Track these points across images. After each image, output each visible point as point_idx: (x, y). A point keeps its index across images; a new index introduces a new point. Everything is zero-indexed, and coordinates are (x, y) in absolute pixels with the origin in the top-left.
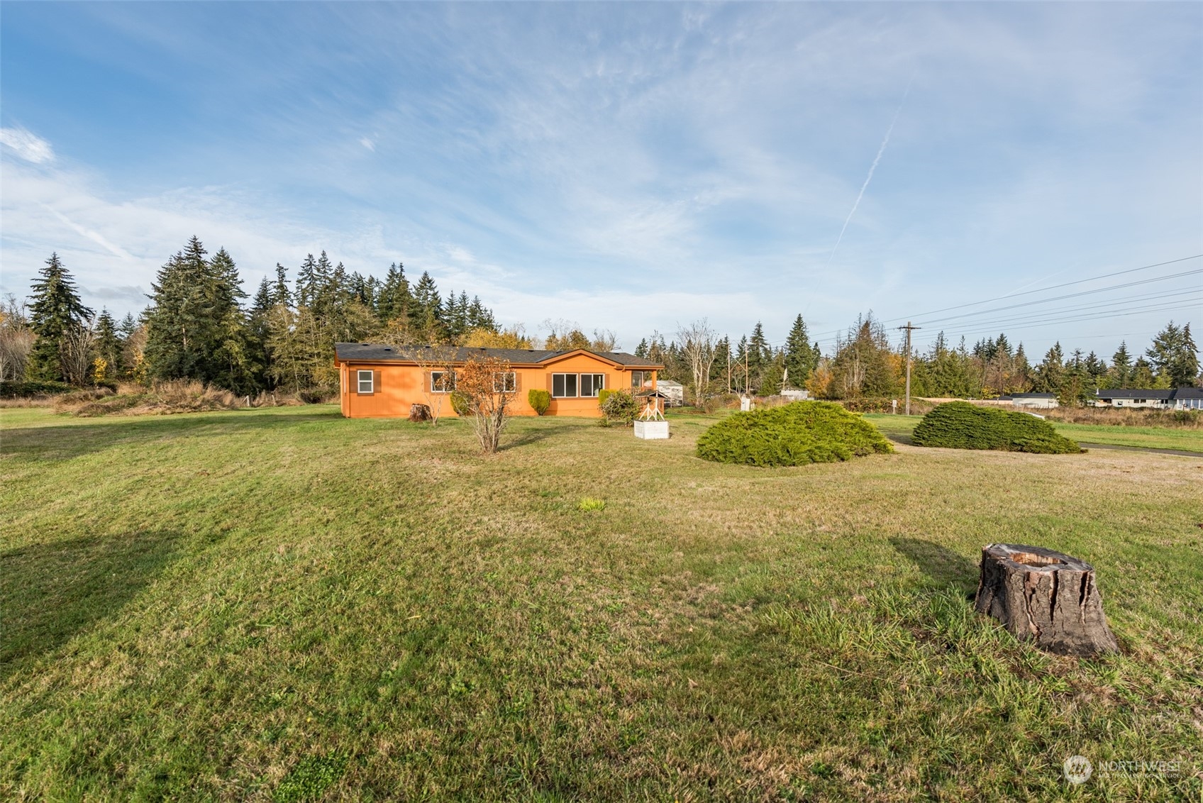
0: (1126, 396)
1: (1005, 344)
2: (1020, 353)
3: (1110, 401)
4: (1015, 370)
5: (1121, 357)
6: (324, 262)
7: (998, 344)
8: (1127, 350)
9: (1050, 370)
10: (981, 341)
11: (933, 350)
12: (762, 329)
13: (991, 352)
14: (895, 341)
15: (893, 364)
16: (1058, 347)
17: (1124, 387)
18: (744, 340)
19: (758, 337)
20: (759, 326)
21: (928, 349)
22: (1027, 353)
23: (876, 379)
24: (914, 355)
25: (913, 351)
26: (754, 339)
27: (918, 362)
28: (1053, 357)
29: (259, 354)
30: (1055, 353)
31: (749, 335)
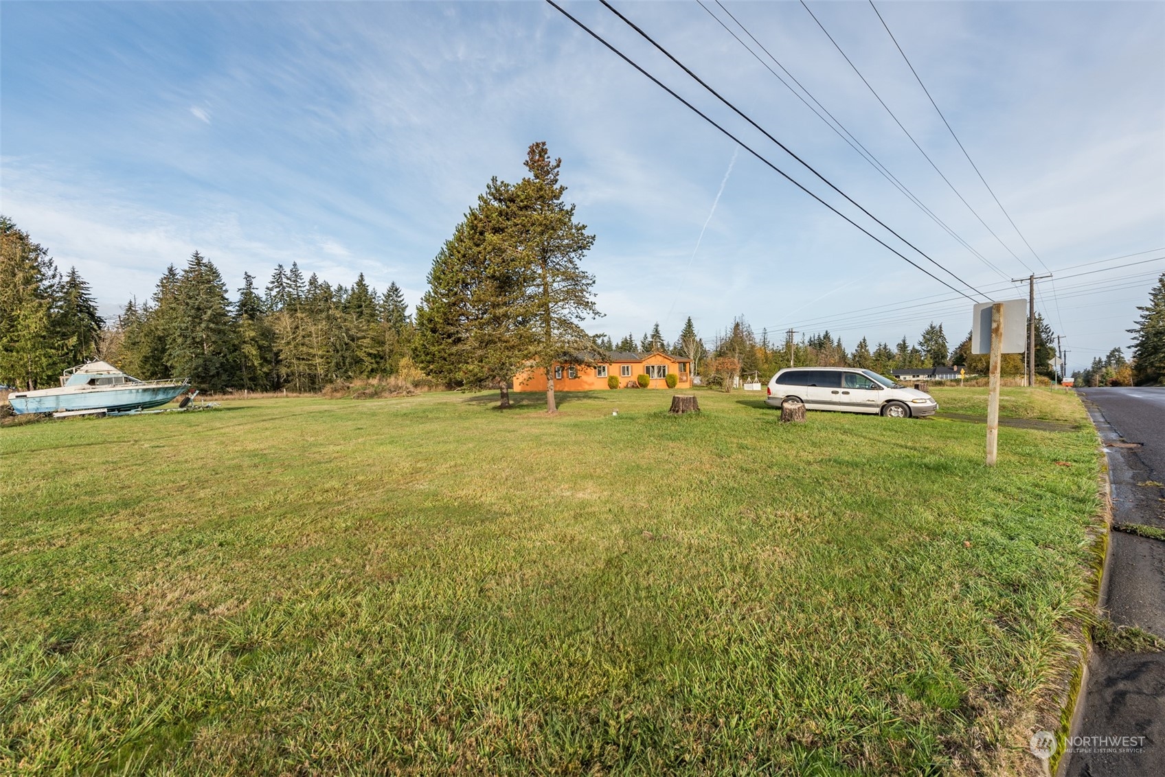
0: (907, 373)
1: (829, 338)
2: (839, 345)
3: (899, 377)
4: (837, 357)
5: (903, 347)
6: (295, 271)
7: (824, 338)
8: (907, 342)
9: (860, 357)
10: (812, 336)
11: (784, 343)
12: (659, 328)
13: (821, 344)
14: (758, 338)
15: (759, 355)
16: (864, 340)
17: (906, 367)
18: (646, 337)
19: (656, 334)
20: (657, 326)
21: (780, 343)
22: (844, 345)
23: (751, 366)
24: (771, 347)
25: (770, 345)
26: (653, 336)
27: (775, 352)
28: (862, 348)
29: (269, 356)
30: (863, 345)
31: (650, 332)
